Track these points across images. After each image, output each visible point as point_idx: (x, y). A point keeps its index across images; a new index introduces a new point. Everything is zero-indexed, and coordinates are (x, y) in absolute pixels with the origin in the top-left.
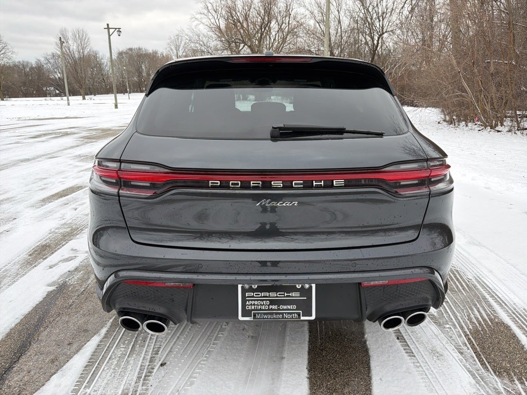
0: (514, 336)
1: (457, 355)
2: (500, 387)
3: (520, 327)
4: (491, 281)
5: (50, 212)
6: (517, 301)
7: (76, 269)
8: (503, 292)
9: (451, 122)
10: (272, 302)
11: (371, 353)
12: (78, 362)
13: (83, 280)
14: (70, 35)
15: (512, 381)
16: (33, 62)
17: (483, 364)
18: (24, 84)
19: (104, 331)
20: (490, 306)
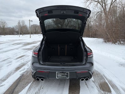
0: (108, 85)
1: (96, 87)
2: (103, 93)
3: (109, 83)
4: (106, 75)
5: (19, 61)
6: (110, 79)
7: (25, 72)
8: (108, 77)
9: (106, 42)
10: (62, 75)
11: (80, 87)
12: (27, 87)
13: (27, 74)
14: (21, 21)
15: (105, 92)
16: (12, 27)
17: (101, 89)
18: (9, 32)
19: (31, 83)
20: (105, 79)
